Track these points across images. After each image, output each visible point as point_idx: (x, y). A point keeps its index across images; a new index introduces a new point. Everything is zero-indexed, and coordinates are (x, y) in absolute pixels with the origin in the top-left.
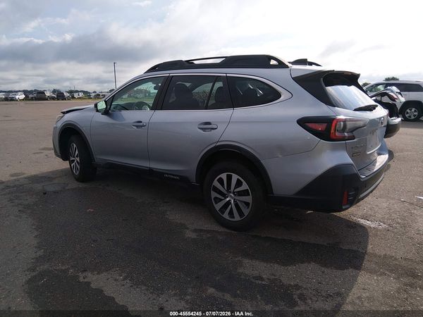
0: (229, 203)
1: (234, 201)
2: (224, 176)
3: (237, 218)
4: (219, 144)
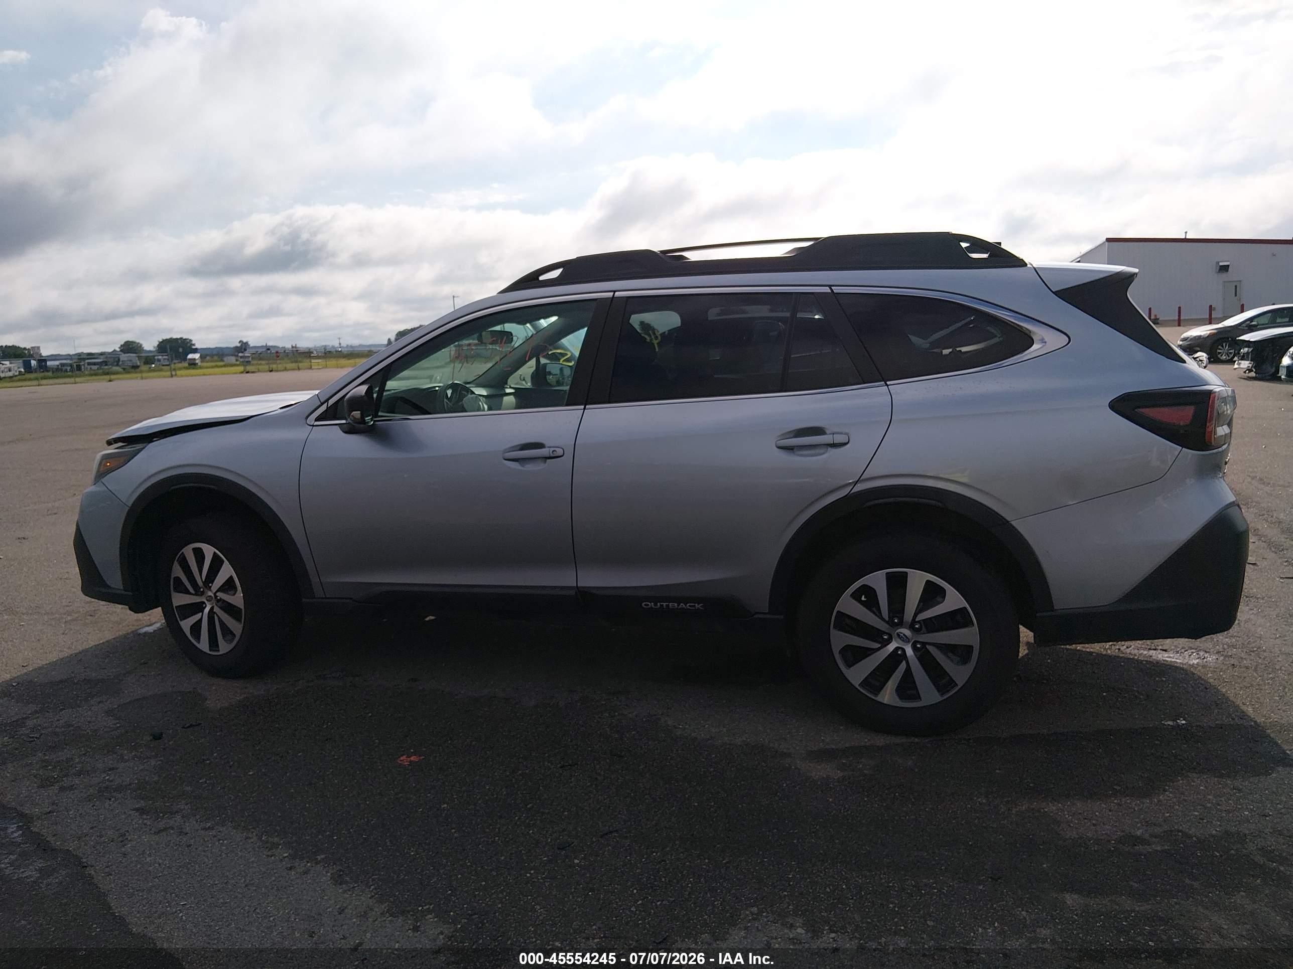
0: (897, 657)
1: (914, 648)
2: (877, 580)
3: (929, 695)
4: (859, 487)
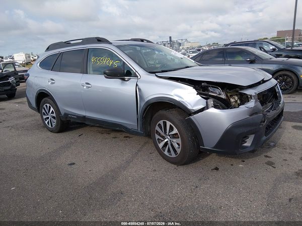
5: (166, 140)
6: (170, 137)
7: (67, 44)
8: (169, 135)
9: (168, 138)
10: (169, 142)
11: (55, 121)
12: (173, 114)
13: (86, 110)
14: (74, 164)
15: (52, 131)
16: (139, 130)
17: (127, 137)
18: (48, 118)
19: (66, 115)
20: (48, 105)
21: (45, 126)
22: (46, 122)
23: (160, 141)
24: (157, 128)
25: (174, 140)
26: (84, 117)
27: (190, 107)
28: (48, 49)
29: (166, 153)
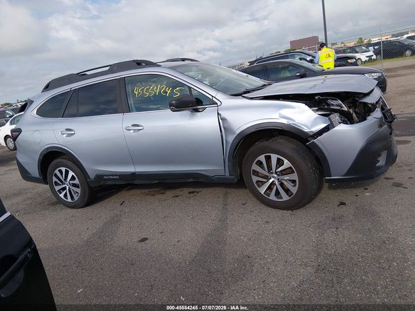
5: (271, 181)
6: (278, 175)
7: (82, 76)
8: (276, 173)
9: (274, 177)
10: (277, 182)
11: (79, 190)
12: (280, 142)
13: (134, 163)
14: (146, 239)
15: (73, 206)
16: (227, 174)
17: (193, 192)
18: (64, 189)
19: (100, 177)
20: (63, 169)
21: (60, 201)
22: (62, 196)
23: (260, 184)
24: (255, 167)
25: (286, 177)
26: (133, 175)
27: (306, 130)
28: (47, 88)
29: (273, 197)
